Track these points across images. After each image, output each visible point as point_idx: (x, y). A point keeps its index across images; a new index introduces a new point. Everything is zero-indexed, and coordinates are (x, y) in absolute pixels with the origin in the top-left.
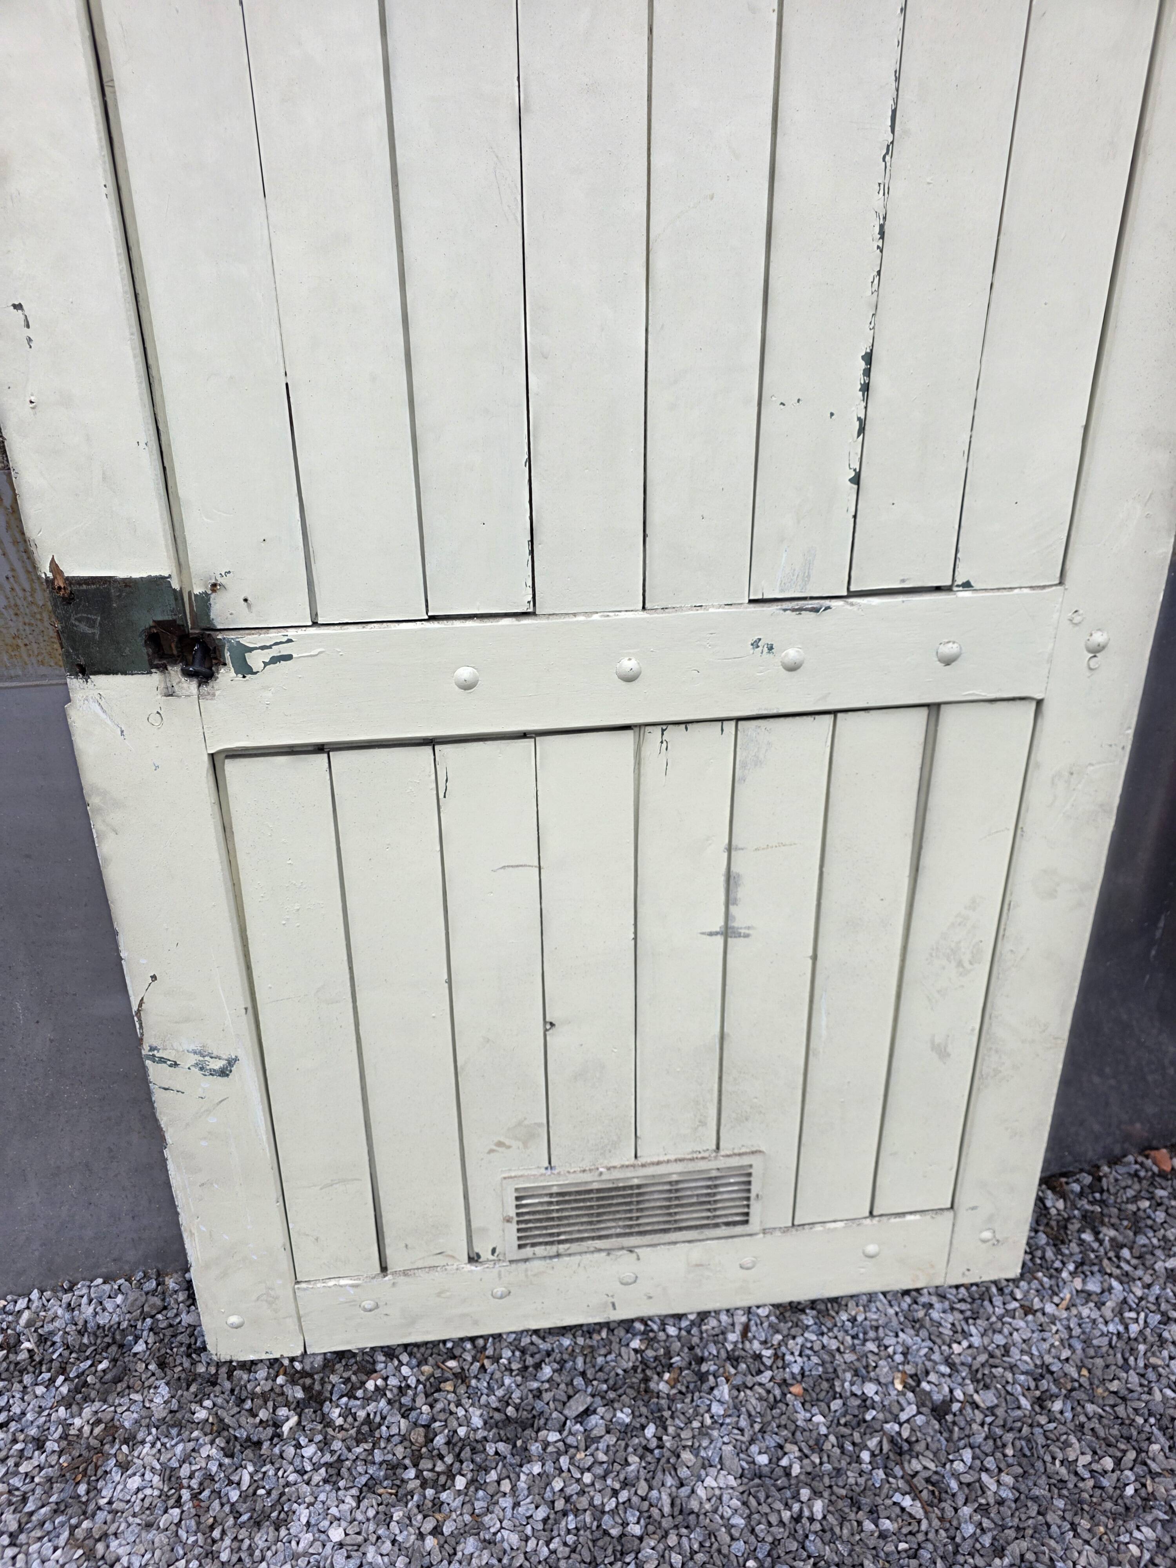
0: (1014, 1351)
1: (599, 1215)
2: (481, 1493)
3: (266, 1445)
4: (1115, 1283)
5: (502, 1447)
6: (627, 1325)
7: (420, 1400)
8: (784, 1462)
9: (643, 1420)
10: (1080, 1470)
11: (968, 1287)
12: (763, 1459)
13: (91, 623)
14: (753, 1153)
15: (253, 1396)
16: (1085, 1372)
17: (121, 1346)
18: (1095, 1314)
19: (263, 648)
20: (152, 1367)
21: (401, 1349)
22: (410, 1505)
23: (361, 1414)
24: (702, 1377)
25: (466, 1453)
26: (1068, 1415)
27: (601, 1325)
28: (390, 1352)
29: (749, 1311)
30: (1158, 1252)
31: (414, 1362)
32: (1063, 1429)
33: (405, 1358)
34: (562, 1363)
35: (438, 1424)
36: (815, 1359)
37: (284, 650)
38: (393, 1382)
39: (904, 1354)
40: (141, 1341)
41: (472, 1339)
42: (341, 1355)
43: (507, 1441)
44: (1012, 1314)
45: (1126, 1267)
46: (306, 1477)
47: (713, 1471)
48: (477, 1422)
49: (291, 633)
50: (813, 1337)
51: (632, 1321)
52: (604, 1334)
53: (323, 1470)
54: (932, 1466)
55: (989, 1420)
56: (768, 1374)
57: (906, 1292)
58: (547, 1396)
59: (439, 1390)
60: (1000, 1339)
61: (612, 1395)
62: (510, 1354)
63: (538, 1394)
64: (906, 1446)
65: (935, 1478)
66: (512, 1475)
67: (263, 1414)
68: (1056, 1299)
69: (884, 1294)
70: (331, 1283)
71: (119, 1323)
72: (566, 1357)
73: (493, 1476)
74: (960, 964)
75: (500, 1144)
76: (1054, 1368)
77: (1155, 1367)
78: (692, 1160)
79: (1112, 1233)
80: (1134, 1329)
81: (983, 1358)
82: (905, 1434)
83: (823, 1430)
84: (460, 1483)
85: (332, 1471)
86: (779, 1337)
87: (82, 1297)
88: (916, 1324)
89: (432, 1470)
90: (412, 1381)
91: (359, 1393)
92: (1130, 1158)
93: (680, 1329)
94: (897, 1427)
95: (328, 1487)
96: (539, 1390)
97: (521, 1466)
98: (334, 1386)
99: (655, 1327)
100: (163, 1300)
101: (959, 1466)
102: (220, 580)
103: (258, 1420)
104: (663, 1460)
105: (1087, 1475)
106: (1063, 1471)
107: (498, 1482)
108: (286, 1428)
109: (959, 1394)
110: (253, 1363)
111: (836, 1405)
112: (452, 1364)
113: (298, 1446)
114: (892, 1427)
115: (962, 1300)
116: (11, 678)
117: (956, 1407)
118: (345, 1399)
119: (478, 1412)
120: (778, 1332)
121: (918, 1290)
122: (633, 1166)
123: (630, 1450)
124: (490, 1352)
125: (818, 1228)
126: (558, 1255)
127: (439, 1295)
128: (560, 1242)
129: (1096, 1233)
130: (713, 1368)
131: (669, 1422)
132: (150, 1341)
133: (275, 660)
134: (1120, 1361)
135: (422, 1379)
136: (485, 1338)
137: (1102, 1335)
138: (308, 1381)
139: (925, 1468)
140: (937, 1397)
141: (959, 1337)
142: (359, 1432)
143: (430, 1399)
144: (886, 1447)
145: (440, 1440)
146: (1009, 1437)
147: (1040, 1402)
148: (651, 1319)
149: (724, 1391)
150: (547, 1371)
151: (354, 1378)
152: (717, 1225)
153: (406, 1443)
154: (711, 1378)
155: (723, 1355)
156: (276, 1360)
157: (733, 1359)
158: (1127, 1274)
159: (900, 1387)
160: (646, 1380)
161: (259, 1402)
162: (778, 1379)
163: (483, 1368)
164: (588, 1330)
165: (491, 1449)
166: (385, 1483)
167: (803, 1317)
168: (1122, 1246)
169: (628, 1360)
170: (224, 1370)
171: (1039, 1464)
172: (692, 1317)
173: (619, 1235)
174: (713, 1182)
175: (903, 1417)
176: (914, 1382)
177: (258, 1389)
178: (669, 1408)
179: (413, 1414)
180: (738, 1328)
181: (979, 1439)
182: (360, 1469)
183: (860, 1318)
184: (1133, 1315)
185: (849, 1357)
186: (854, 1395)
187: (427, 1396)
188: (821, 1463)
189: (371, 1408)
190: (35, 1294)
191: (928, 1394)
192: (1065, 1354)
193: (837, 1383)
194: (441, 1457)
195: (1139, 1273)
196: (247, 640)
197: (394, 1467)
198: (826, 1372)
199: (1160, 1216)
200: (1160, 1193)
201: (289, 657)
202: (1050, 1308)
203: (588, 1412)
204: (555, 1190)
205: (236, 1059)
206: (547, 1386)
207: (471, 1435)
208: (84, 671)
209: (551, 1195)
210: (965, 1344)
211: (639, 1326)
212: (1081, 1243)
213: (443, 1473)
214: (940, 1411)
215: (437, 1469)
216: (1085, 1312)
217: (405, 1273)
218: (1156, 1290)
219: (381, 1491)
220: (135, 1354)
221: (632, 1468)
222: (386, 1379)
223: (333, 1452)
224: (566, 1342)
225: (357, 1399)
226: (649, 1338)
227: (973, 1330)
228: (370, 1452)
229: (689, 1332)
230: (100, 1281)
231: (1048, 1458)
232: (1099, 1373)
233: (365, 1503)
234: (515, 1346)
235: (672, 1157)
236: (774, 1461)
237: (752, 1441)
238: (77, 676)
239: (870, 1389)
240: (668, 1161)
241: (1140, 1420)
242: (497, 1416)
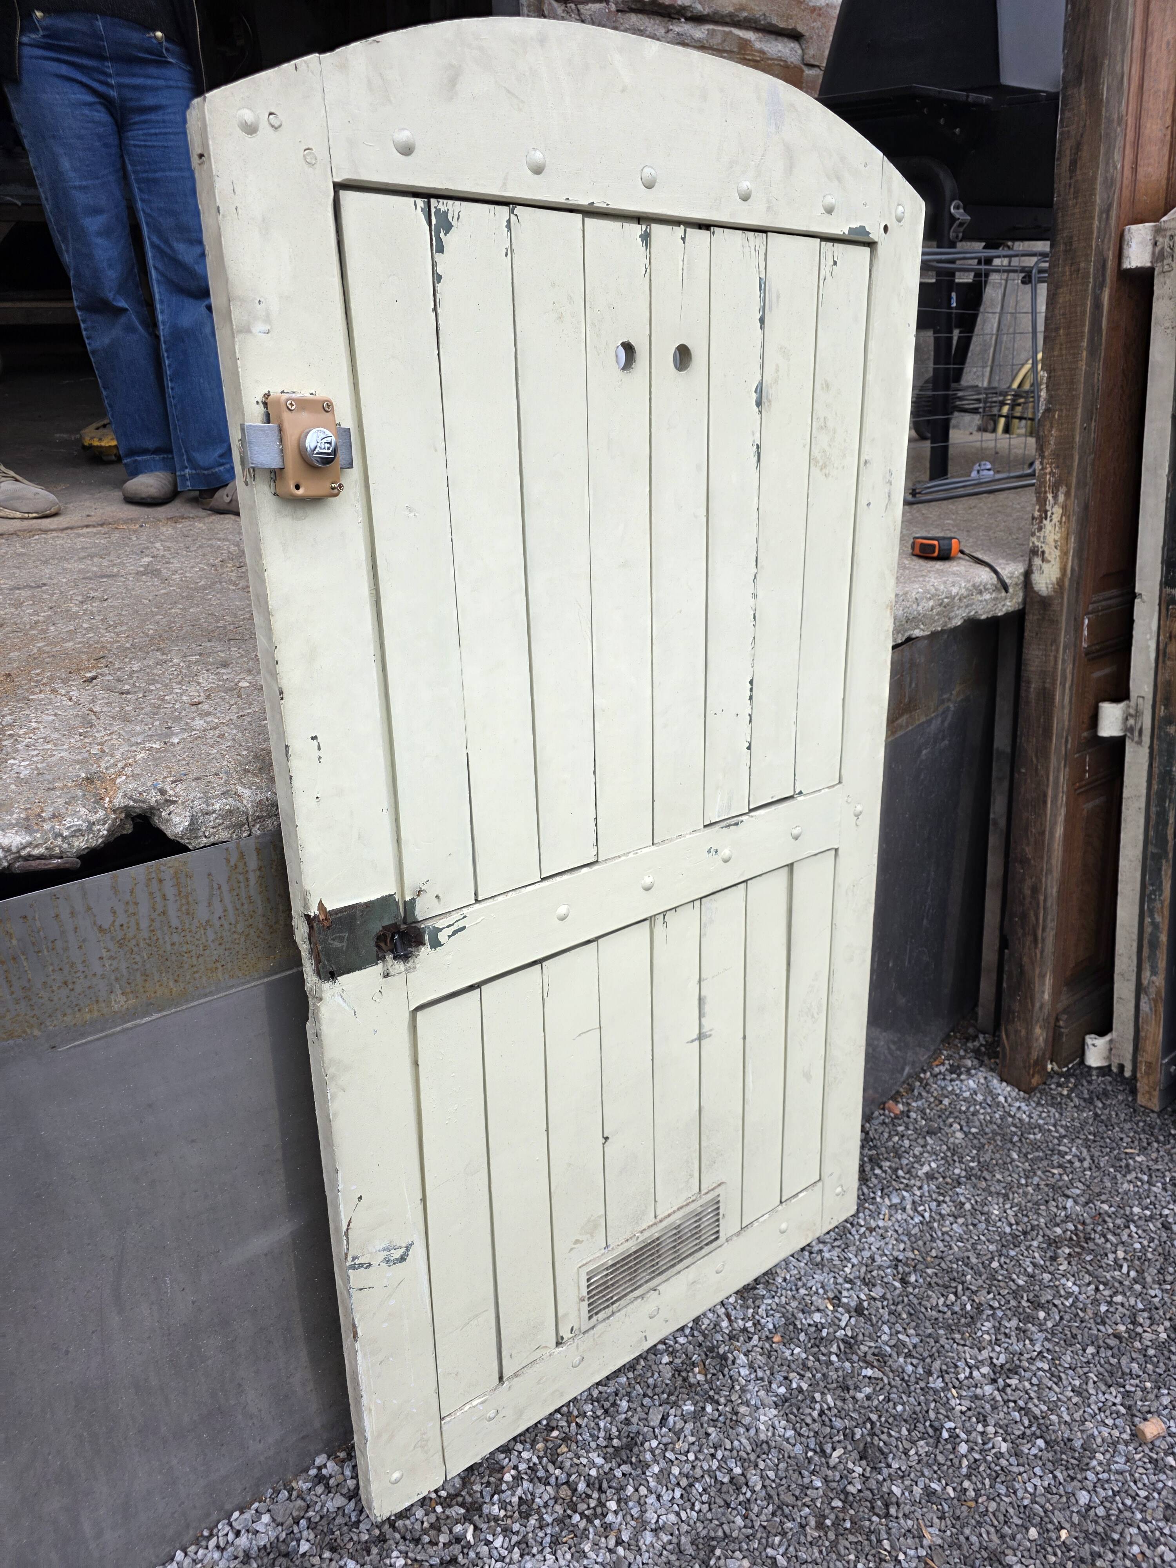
0: (877, 1257)
1: (635, 1271)
2: (631, 1504)
3: (460, 1557)
4: (905, 1193)
5: (626, 1468)
6: (653, 1350)
7: (551, 1468)
8: (794, 1385)
9: (701, 1404)
10: (941, 1308)
11: (833, 1230)
12: (782, 1390)
13: (341, 939)
14: (719, 1185)
15: (425, 1532)
16: (916, 1252)
17: (287, 1555)
18: (905, 1216)
19: (448, 927)
20: (327, 1555)
21: (513, 1443)
22: (591, 1536)
23: (515, 1500)
24: (724, 1357)
25: (605, 1485)
26: (921, 1280)
27: (637, 1359)
28: (506, 1449)
29: (722, 1304)
30: (916, 1165)
31: (528, 1446)
32: (923, 1289)
33: (519, 1447)
34: (628, 1394)
35: (573, 1477)
36: (778, 1315)
37: (460, 924)
38: (523, 1467)
39: (823, 1287)
40: (303, 1542)
41: (558, 1411)
42: (471, 1469)
43: (625, 1462)
44: (863, 1235)
45: (905, 1181)
46: (507, 1560)
47: (761, 1411)
48: (599, 1461)
49: (465, 911)
50: (770, 1301)
51: (655, 1345)
52: (642, 1363)
53: (516, 1549)
54: (872, 1344)
55: (885, 1303)
56: (756, 1337)
57: (803, 1249)
58: (635, 1420)
59: (558, 1455)
60: (866, 1254)
61: (673, 1398)
62: (591, 1406)
63: (627, 1422)
64: (852, 1341)
65: (876, 1351)
66: (644, 1482)
67: (443, 1538)
68: (881, 1216)
69: (792, 1256)
70: (467, 1408)
71: (277, 1538)
72: (629, 1390)
73: (630, 1490)
74: (813, 1016)
75: (577, 1242)
76: (901, 1257)
77: (947, 1233)
78: (687, 1205)
79: (888, 1164)
80: (927, 1215)
81: (863, 1269)
82: (850, 1334)
83: (804, 1356)
84: (612, 1505)
85: (523, 1546)
86: (751, 1311)
87: (227, 1534)
88: (820, 1265)
89: (589, 1508)
90: (535, 1460)
91: (504, 1487)
92: (876, 1113)
93: (686, 1336)
94: (843, 1332)
95: (527, 1558)
96: (626, 1419)
97: (644, 1473)
98: (481, 1492)
99: (671, 1343)
100: (304, 1499)
101: (885, 1338)
102: (423, 888)
103: (441, 1545)
104: (728, 1421)
105: (946, 1309)
106: (934, 1313)
107: (637, 1490)
108: (470, 1536)
109: (863, 1297)
110: (408, 1509)
111: (802, 1336)
112: (555, 1433)
113: (488, 1543)
114: (840, 1334)
115: (836, 1240)
116: (206, 995)
117: (865, 1304)
118: (496, 1497)
119: (596, 1454)
120: (748, 1308)
121: (808, 1245)
122: (655, 1224)
123: (705, 1425)
124: (575, 1413)
125: (756, 1224)
126: (613, 1313)
127: (538, 1383)
128: (613, 1303)
129: (881, 1167)
130: (727, 1348)
131: (716, 1397)
132: (312, 1537)
133: (455, 933)
134: (929, 1238)
135: (541, 1454)
136: (567, 1405)
137: (914, 1226)
138: (460, 1499)
139: (870, 1347)
140: (853, 1304)
141: (845, 1263)
142: (520, 1513)
143: (558, 1464)
144: (842, 1347)
145: (582, 1486)
146: (900, 1307)
147: (904, 1281)
148: (666, 1339)
149: (742, 1359)
150: (624, 1404)
151: (492, 1479)
152: (701, 1248)
153: (560, 1501)
154: (729, 1355)
155: (727, 1337)
156: (424, 1498)
157: (732, 1337)
158: (907, 1185)
159: (831, 1308)
160: (685, 1380)
161: (432, 1533)
162: (764, 1338)
163: (579, 1426)
164: (631, 1366)
165: (618, 1473)
166: (564, 1534)
167: (756, 1292)
168: (897, 1169)
169: (667, 1372)
170: (387, 1526)
171: (921, 1316)
172: (690, 1325)
173: (647, 1282)
174: (698, 1216)
175: (843, 1324)
176: (836, 1301)
177: (426, 1525)
178: (711, 1389)
179: (552, 1480)
180: (724, 1317)
181: (886, 1317)
182: (541, 1534)
183: (788, 1277)
184: (922, 1208)
185: (794, 1304)
186: (809, 1325)
187: (554, 1463)
188: (814, 1376)
189: (519, 1491)
190: (179, 1555)
191: (848, 1304)
192: (902, 1246)
193: (798, 1323)
194: (589, 1496)
195: (913, 1182)
196: (440, 924)
197: (559, 1521)
198: (787, 1319)
199: (907, 1143)
200: (901, 1129)
201: (464, 928)
202: (881, 1223)
203: (664, 1419)
204: (610, 1263)
205: (412, 1243)
206: (630, 1413)
207: (601, 1471)
208: (332, 976)
209: (607, 1269)
210: (850, 1265)
211: (661, 1347)
212: (876, 1176)
213: (597, 1506)
214: (859, 1311)
215: (592, 1505)
216: (899, 1217)
217: (516, 1375)
218: (926, 1188)
219: (564, 1540)
220: (304, 1555)
221: (713, 1435)
222: (515, 1468)
223: (517, 1533)
224: (623, 1380)
225: (503, 1492)
226: (672, 1353)
227: (851, 1256)
228: (541, 1519)
229: (693, 1336)
230: (236, 1514)
231: (923, 1310)
232: (923, 1249)
233: (559, 1553)
234: (592, 1400)
235: (675, 1208)
236: (789, 1388)
237: (770, 1383)
238: (328, 980)
239: (817, 1317)
240: (674, 1212)
241: (955, 1266)
242: (610, 1450)
